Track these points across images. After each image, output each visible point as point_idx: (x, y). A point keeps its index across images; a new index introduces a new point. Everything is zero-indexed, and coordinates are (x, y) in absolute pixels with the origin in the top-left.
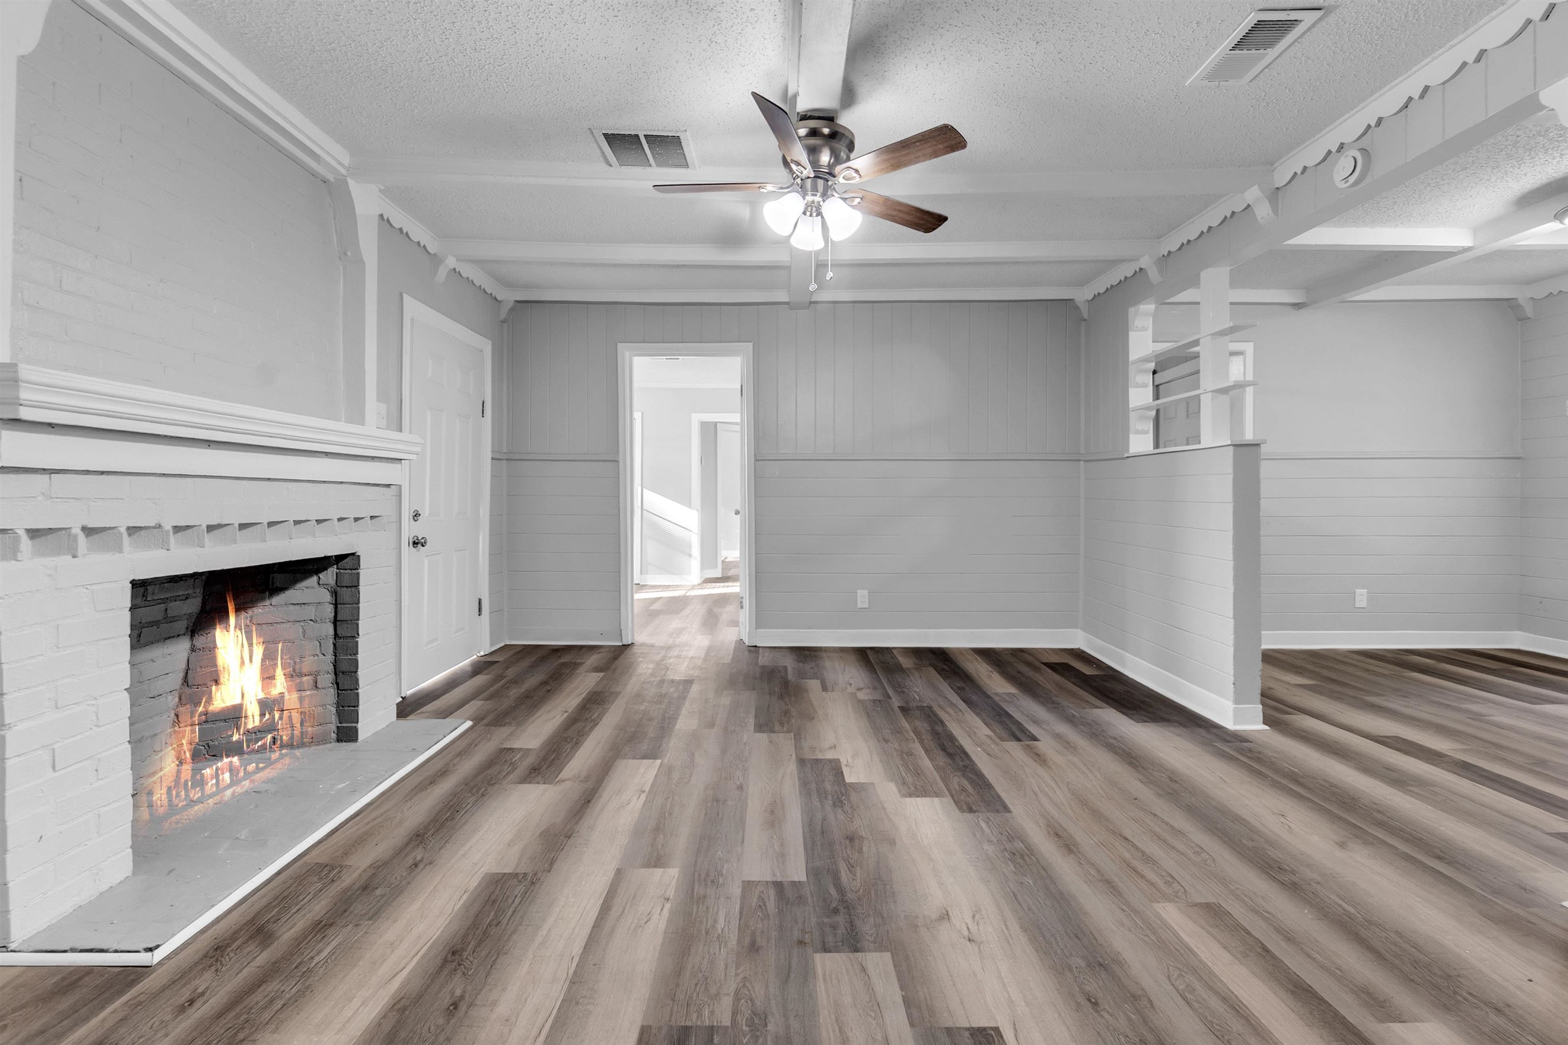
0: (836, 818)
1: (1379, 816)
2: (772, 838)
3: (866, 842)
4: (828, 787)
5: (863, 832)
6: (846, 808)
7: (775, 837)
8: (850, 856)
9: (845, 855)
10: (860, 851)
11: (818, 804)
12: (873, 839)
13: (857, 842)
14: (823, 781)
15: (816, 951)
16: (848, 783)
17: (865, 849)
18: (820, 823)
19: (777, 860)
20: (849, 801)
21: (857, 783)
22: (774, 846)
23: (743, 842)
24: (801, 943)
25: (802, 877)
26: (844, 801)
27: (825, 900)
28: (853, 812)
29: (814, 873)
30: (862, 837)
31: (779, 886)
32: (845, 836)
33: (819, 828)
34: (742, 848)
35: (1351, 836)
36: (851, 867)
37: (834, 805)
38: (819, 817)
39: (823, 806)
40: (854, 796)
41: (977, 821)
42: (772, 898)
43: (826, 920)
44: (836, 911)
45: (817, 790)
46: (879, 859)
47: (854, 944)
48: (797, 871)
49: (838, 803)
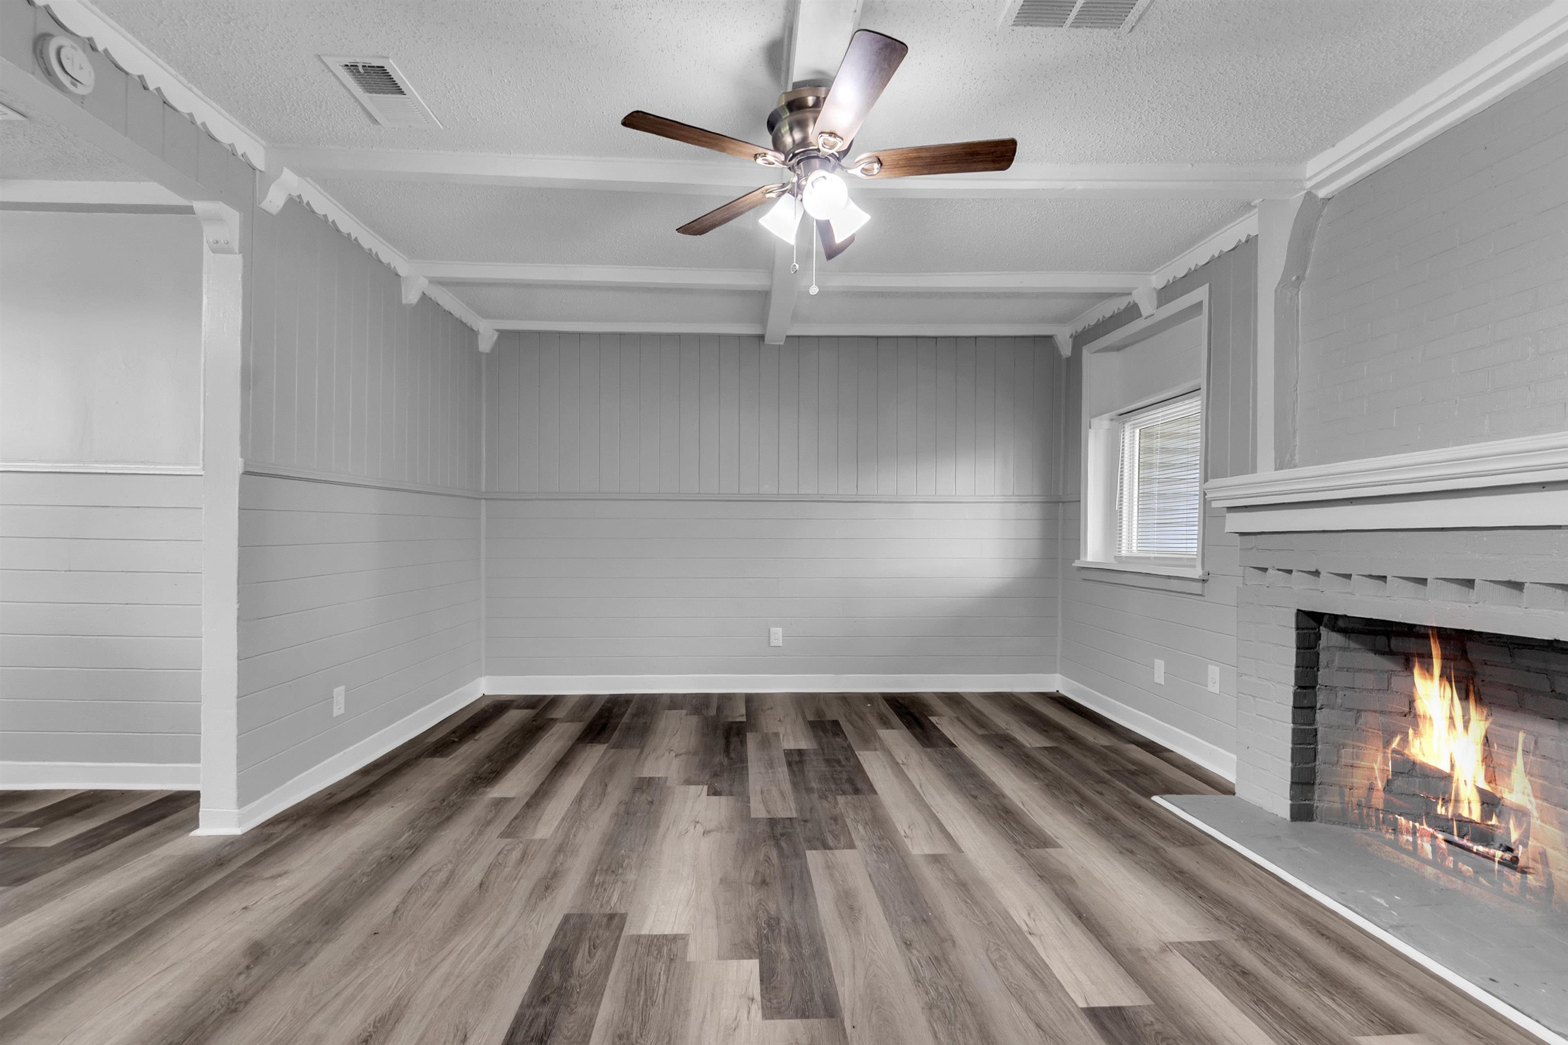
0: (777, 903)
2: (843, 881)
3: (750, 880)
4: (784, 949)
5: (750, 889)
6: (763, 917)
7: (841, 882)
8: (767, 868)
9: (772, 869)
10: (757, 872)
11: (798, 921)
12: (742, 882)
13: (759, 880)
14: (792, 960)
15: (796, 818)
16: (756, 958)
17: (752, 874)
18: (796, 897)
19: (833, 863)
20: (759, 928)
21: (743, 958)
22: (840, 875)
23: (870, 876)
24: (806, 821)
25: (808, 853)
26: (766, 926)
27: (791, 840)
28: (757, 911)
29: (799, 855)
30: (752, 884)
31: (826, 847)
32: (769, 885)
33: (796, 892)
34: (868, 871)
36: (768, 859)
37: (778, 921)
38: (797, 906)
39: (792, 918)
40: (751, 935)
41: (618, 904)
42: (830, 841)
43: (790, 830)
44: (782, 835)
45: (800, 943)
46: (742, 866)
47: (773, 822)
48: (814, 858)
49: (773, 923)
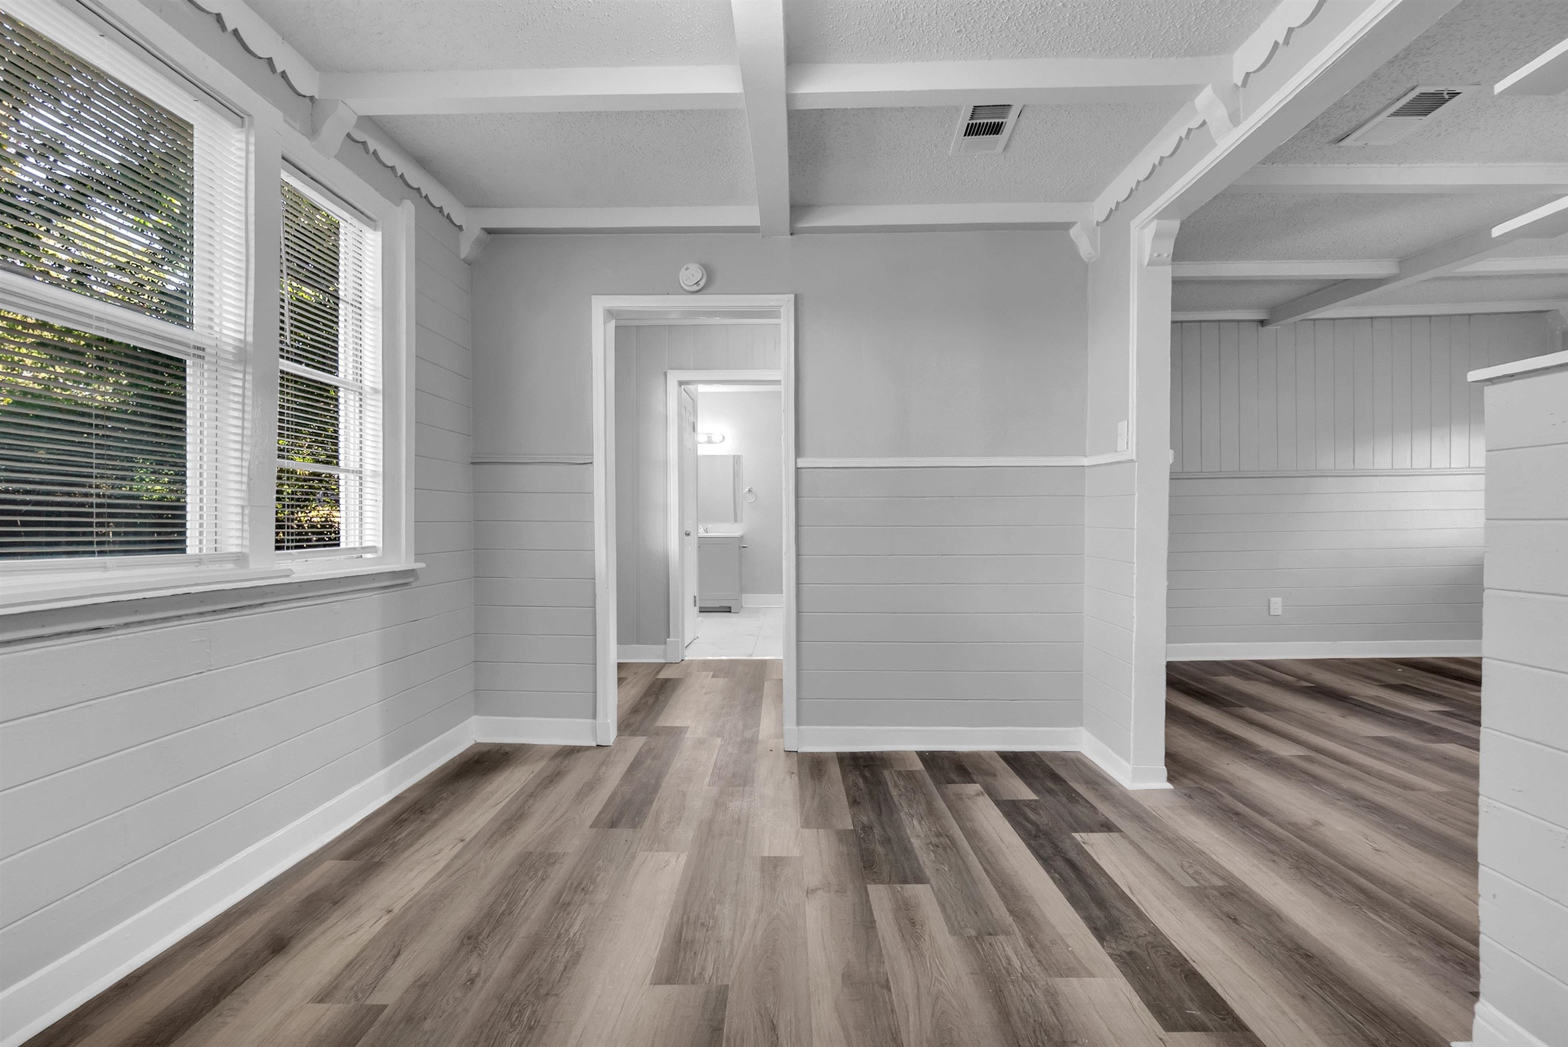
1: (1274, 847)
35: (1309, 830)
